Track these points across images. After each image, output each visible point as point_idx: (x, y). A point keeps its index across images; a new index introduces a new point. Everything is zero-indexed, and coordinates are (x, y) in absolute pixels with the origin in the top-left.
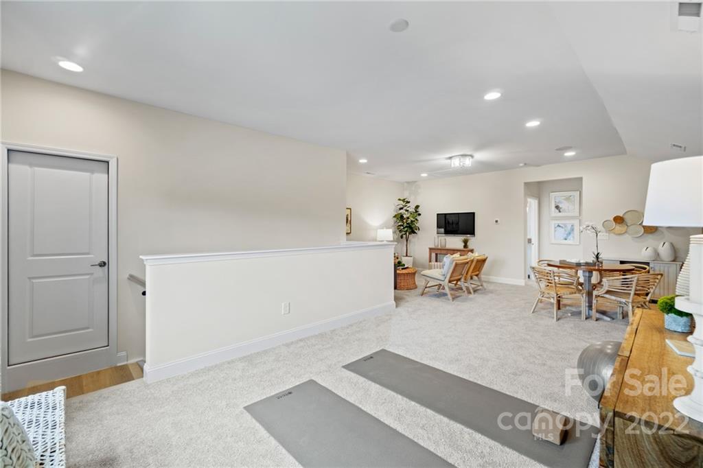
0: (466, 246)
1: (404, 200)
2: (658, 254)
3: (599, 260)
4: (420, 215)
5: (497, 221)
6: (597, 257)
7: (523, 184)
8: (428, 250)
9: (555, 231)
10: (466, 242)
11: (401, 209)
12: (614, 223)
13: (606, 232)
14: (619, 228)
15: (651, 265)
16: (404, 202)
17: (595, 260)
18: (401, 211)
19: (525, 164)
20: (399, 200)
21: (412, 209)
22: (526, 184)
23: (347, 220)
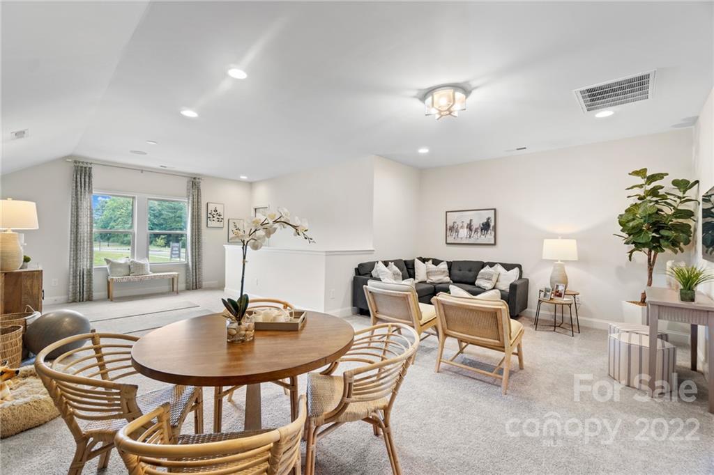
1: (642, 173)
16: (643, 177)
23: (486, 227)
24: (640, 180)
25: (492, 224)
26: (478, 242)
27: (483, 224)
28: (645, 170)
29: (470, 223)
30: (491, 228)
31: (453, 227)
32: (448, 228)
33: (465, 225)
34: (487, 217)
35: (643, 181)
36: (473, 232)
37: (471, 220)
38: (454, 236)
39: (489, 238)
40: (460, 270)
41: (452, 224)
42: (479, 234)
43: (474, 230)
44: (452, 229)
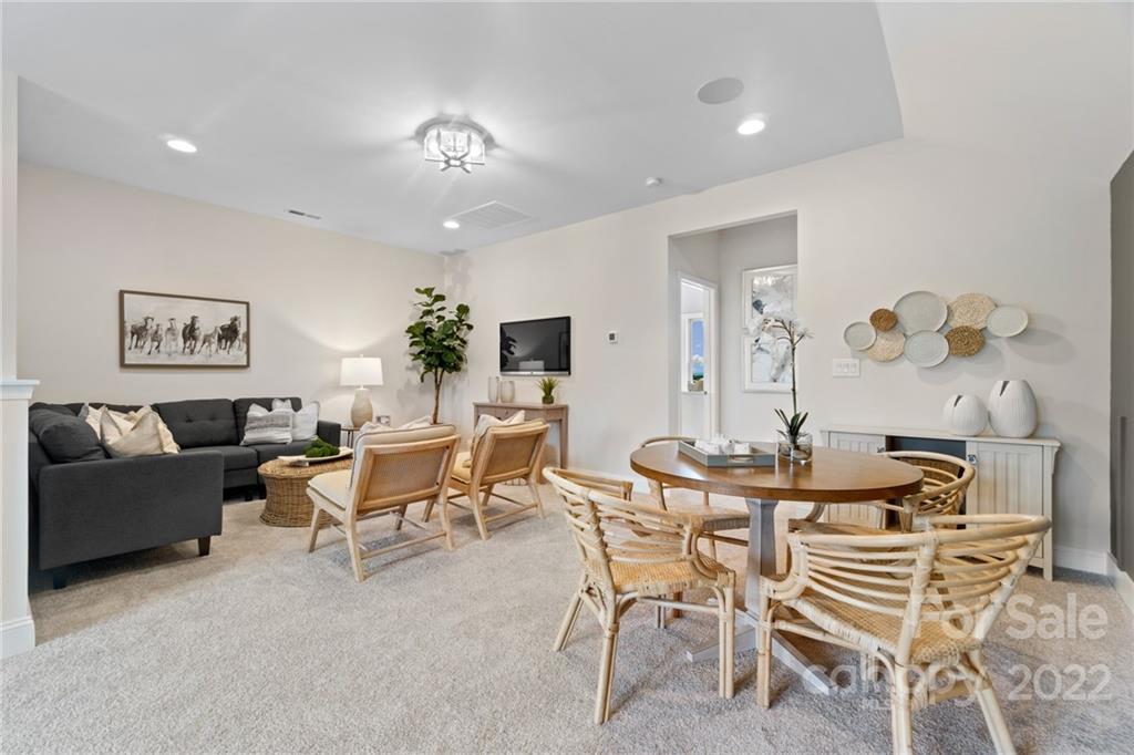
0: (548, 399)
1: (428, 291)
2: (989, 418)
3: (801, 440)
4: (470, 327)
5: (612, 337)
6: (794, 430)
7: (666, 241)
8: (473, 407)
9: (752, 361)
10: (548, 388)
11: (429, 313)
12: (872, 330)
13: (854, 357)
14: (885, 343)
15: (970, 450)
16: (430, 295)
17: (785, 440)
18: (427, 319)
19: (660, 180)
20: (418, 290)
21: (450, 316)
22: (675, 240)
23: (229, 333)
24: (425, 298)
25: (242, 330)
26: (210, 362)
27: (222, 328)
28: (432, 289)
29: (193, 324)
30: (240, 337)
31: (144, 328)
32: (128, 328)
33: (180, 327)
34: (233, 315)
35: (429, 301)
36: (199, 344)
37: (194, 318)
38: (147, 349)
39: (235, 354)
40: (190, 421)
41: (140, 322)
42: (214, 346)
43: (201, 338)
44: (139, 332)
